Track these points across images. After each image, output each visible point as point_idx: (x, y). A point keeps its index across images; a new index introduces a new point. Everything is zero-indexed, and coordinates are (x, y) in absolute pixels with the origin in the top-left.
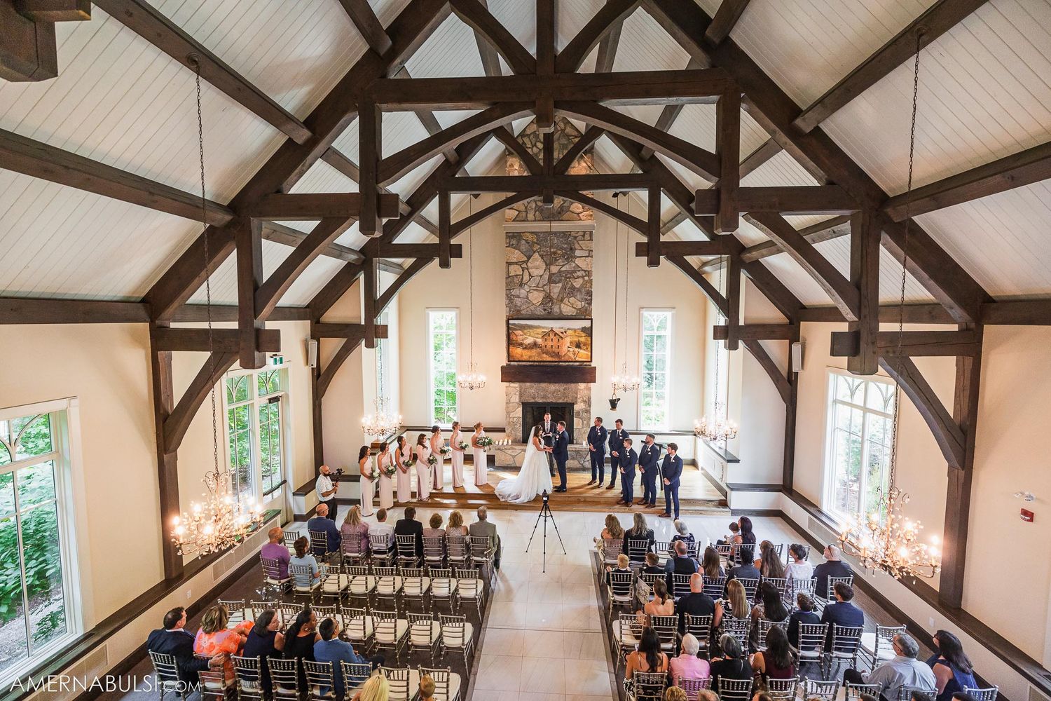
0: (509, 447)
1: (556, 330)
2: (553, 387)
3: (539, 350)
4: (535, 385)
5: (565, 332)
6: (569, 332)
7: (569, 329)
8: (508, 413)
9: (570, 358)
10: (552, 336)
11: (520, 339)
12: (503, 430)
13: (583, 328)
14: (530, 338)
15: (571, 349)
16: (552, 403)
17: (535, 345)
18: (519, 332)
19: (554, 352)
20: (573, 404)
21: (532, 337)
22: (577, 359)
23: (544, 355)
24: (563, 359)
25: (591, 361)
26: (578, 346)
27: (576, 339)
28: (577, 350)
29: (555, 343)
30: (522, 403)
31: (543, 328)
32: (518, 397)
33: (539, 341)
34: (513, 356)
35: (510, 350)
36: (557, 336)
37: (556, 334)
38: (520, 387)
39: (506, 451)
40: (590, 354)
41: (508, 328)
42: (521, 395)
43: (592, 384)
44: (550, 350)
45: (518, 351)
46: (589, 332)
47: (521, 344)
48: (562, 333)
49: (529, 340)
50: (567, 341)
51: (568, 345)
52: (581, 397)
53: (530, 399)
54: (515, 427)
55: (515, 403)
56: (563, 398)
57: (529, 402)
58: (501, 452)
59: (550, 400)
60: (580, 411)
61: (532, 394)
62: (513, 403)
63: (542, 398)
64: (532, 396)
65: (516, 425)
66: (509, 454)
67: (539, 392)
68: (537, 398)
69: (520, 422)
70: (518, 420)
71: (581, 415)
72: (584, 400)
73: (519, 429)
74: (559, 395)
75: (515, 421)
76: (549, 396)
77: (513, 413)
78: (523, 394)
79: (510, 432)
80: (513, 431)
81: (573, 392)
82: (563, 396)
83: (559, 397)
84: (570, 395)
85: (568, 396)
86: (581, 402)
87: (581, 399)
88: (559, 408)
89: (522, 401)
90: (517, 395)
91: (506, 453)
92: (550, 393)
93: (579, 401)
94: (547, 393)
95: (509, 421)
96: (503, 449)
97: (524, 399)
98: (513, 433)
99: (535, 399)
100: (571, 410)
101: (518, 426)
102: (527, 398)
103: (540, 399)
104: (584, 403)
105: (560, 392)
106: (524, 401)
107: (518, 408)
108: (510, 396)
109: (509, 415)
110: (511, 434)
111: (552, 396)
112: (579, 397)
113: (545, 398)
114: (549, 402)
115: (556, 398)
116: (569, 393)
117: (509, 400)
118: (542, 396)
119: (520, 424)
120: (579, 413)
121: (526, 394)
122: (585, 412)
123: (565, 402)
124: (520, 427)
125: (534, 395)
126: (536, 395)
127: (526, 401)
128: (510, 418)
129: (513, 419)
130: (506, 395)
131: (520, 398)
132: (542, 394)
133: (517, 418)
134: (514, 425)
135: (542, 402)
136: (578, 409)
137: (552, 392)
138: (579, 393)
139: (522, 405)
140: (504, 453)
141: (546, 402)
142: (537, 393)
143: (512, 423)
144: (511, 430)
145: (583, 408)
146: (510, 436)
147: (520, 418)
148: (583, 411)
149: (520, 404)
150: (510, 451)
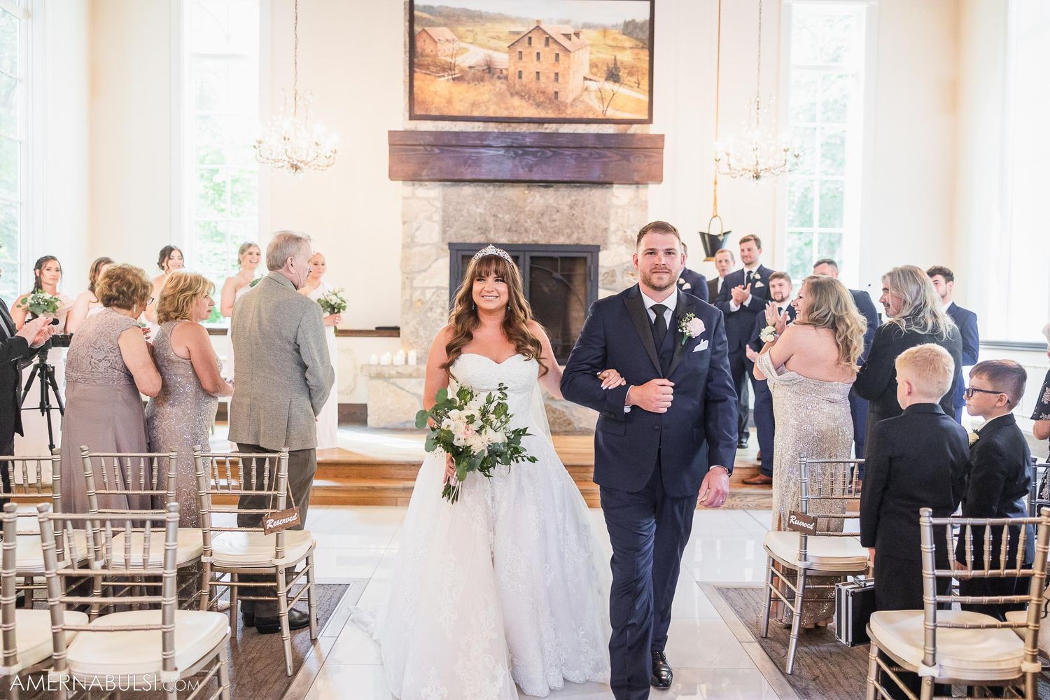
0: (408, 370)
1: (552, 29)
2: (538, 199)
3: (500, 86)
4: (489, 194)
5: (577, 34)
6: (587, 35)
7: (587, 26)
8: (408, 277)
9: (591, 109)
10: (538, 44)
11: (444, 53)
12: (394, 331)
13: (627, 24)
14: (472, 47)
15: (593, 86)
16: (535, 246)
17: (489, 69)
18: (441, 33)
19: (543, 93)
20: (595, 250)
21: (481, 46)
22: (611, 113)
23: (516, 101)
24: (569, 113)
25: (650, 120)
26: (613, 76)
27: (606, 56)
28: (609, 86)
29: (546, 65)
30: (451, 245)
31: (514, 21)
32: (437, 228)
33: (502, 59)
34: (423, 102)
35: (416, 83)
36: (553, 46)
37: (548, 40)
38: (445, 200)
39: (399, 382)
40: (646, 98)
41: (412, 20)
42: (446, 223)
43: (652, 188)
44: (533, 86)
45: (437, 90)
46: (646, 35)
47: (448, 68)
48: (568, 36)
49: (472, 57)
50: (581, 60)
51: (586, 71)
52: (620, 227)
53: (472, 232)
54: (428, 318)
55: (428, 246)
56: (568, 231)
57: (468, 241)
58: (386, 383)
59: (531, 237)
60: (616, 269)
61: (479, 220)
62: (424, 245)
63: (509, 231)
64: (479, 226)
65: (431, 309)
66: (411, 391)
67: (500, 213)
68: (493, 231)
69: (444, 301)
70: (438, 296)
71: (617, 280)
72: (626, 236)
73: (439, 322)
74: (557, 223)
75: (427, 299)
76: (526, 225)
77: (424, 274)
78: (453, 219)
79: (413, 332)
80: (421, 329)
81: (597, 215)
82: (568, 226)
83: (556, 226)
84: (586, 222)
85: (583, 224)
86: (619, 244)
87: (620, 234)
88: (557, 259)
89: (448, 240)
90: (436, 222)
91: (401, 388)
92: (532, 217)
93: (613, 238)
94: (522, 216)
95: (411, 299)
96: (391, 377)
97: (456, 234)
98: (421, 336)
99: (489, 232)
100: (592, 267)
101: (435, 312)
102: (464, 232)
103: (501, 234)
104: (629, 246)
105: (558, 214)
106: (454, 240)
107: (436, 260)
108: (415, 225)
109: (412, 280)
110: (417, 338)
111: (537, 226)
112: (612, 228)
113: (516, 231)
114: (528, 243)
115: (548, 232)
116: (585, 215)
117: (413, 237)
118: (508, 226)
119: (444, 308)
120: (613, 276)
121: (462, 218)
122: (630, 273)
123: (572, 243)
124: (442, 318)
125: (485, 221)
126: (491, 220)
127: (460, 240)
128: (413, 289)
129: (423, 293)
130: (404, 223)
131: (444, 232)
132: (507, 220)
133: (434, 290)
134: (426, 312)
135: (507, 242)
136: (611, 265)
137: (536, 214)
138: (612, 218)
139: (449, 251)
140: (395, 388)
141: (520, 243)
142: (494, 216)
143: (419, 304)
144: (417, 326)
145: (624, 261)
146: (415, 342)
147: (443, 288)
148: (626, 270)
149: (442, 249)
150: (413, 381)
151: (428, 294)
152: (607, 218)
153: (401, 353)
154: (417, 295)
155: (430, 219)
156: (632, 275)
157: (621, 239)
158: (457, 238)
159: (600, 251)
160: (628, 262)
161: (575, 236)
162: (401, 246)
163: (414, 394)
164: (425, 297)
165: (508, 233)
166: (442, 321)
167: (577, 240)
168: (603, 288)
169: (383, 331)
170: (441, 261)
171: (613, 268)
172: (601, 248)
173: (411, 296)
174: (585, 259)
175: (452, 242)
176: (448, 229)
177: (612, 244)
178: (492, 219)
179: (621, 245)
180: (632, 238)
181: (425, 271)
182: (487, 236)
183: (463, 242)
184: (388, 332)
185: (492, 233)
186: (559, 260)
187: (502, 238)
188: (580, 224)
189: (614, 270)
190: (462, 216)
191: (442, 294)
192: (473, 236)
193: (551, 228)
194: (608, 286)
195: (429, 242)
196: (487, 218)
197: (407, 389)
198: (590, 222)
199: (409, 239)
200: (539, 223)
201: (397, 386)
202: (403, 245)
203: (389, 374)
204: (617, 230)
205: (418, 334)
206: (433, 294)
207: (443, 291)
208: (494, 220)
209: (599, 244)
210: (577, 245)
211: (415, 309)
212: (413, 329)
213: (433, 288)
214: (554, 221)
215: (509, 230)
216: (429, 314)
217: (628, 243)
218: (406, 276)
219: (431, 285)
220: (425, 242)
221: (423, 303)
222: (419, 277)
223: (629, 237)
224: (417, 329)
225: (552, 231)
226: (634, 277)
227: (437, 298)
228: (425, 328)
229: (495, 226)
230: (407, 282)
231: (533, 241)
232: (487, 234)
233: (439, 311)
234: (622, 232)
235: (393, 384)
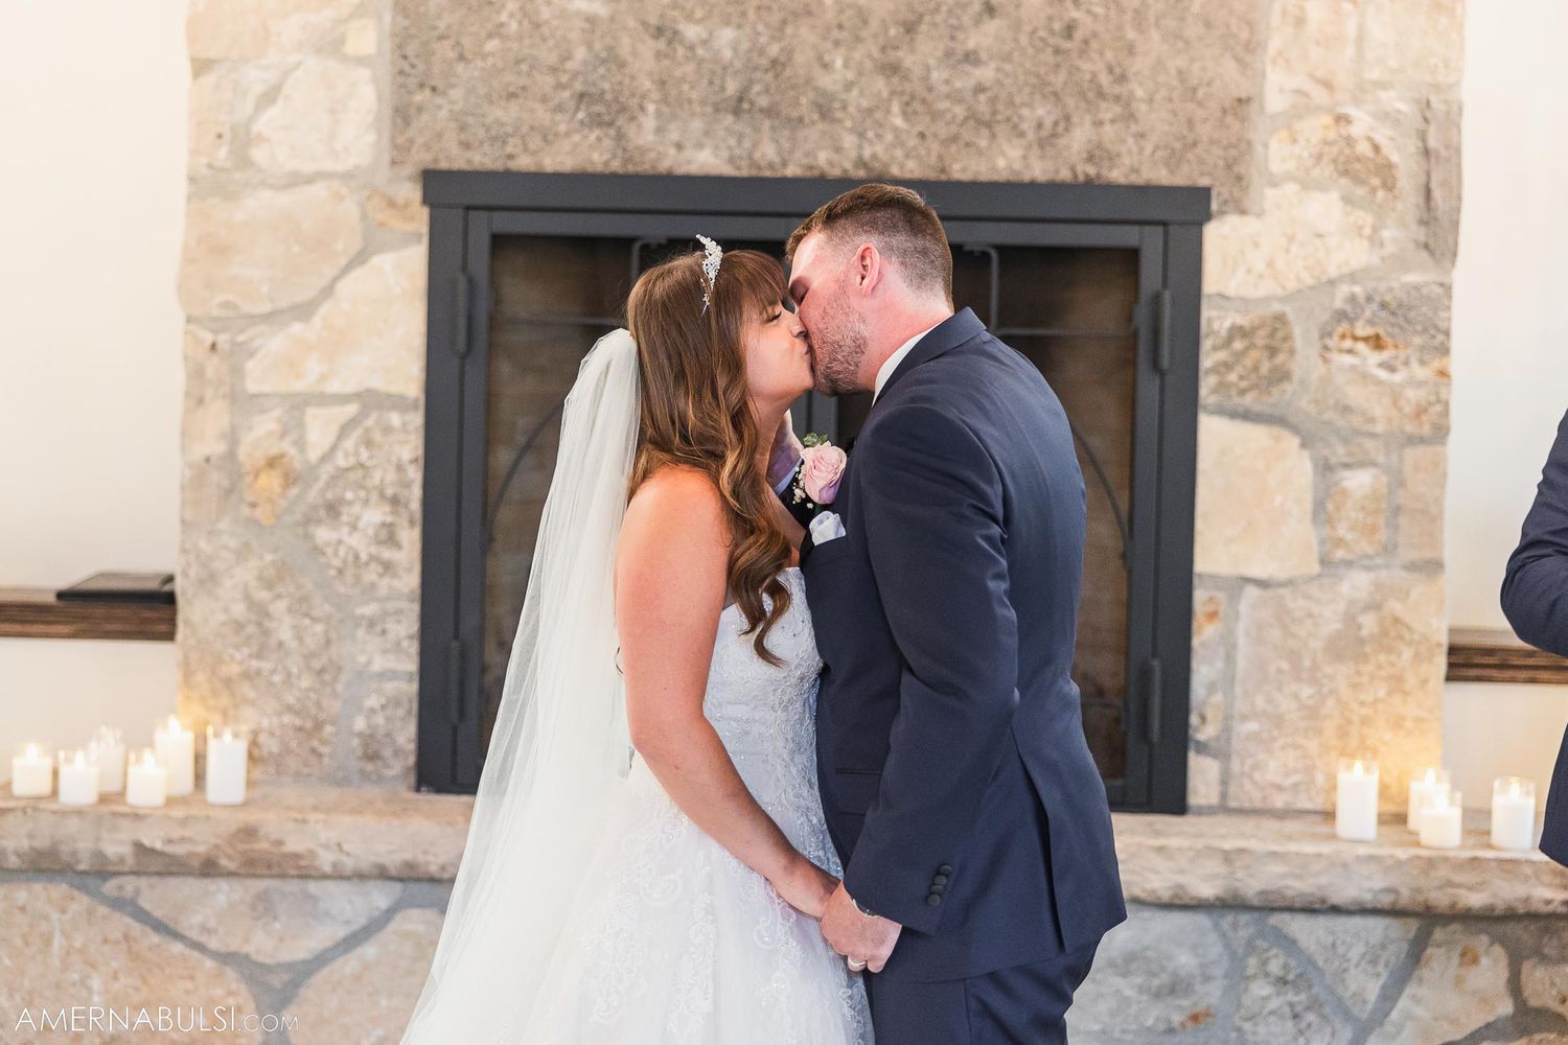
8: (220, 340)
20: (1180, 213)
32: (365, 95)
42: (414, 69)
52: (1320, 96)
53: (542, 115)
54: (318, 551)
55: (319, 190)
56: (1043, 111)
57: (524, 163)
58: (82, 902)
59: (849, 141)
60: (1291, 317)
61: (581, 53)
62: (296, 180)
63: (737, 112)
64: (578, 86)
65: (333, 509)
66: (213, 944)
67: (689, 18)
68: (651, 108)
69: (400, 468)
70: (369, 443)
71: (1297, 368)
72: (1350, 141)
73: (371, 575)
74: (985, 74)
75: (314, 455)
76: (826, 81)
77: (297, 328)
78: (445, 50)
79: (239, 626)
80: (279, 607)
81: (1193, 30)
82: (1042, 88)
83: (980, 89)
84: (1139, 65)
85: (1122, 78)
86: (1307, 185)
87: (1316, 128)
88: (985, 256)
89: (422, 158)
90: (360, 61)
91: (160, 927)
92: (858, 39)
93: (1278, 154)
94: (805, 36)
95: (231, 455)
96: (103, 871)
97: (463, 128)
98: (281, 644)
99: (633, 119)
100: (1167, 296)
101: (354, 527)
102: (505, 114)
103: (697, 125)
104: (1360, 191)
105: (992, 26)
106: (455, 158)
107: (360, 258)
108: (256, 79)
109: (241, 353)
110: (259, 655)
111: (880, 84)
112: (1275, 101)
113: (770, 112)
114: (836, 172)
115: (935, 116)
116: (1131, 34)
117: (241, 140)
118: (732, 87)
119: (395, 501)
120: (1272, 351)
121: (492, 45)
122: (1362, 330)
123: (1065, 175)
124: (387, 554)
125: (612, 59)
126: (643, 57)
127: (483, 159)
128: (243, 402)
129: (293, 427)
130: (201, 67)
131: (403, 115)
132: (727, 54)
133: (352, 409)
134: (308, 521)
135: (727, 170)
136: (1267, 288)
137: (874, 25)
138: (1275, 44)
139: (423, 214)
140: (136, 928)
141: (791, 171)
142: (659, 32)
143: (271, 481)
144: (263, 595)
145: (1333, 272)
146: (247, 676)
147: (398, 403)
148: (1341, 316)
149: (391, 204)
150: (223, 893)
151: (320, 430)
152: (1247, 51)
153: (175, 737)
154: (262, 434)
155: (331, 46)
156: (1376, 342)
157: (1319, 158)
158: (466, 146)
159: (1207, 216)
160: (1352, 277)
161: (1079, 138)
162: (182, 188)
163: (226, 958)
164: (301, 444)
165: (729, 119)
166: (388, 567)
167: (1090, 159)
168: (1220, 411)
169: (99, 610)
170: (384, 261)
171: (1277, 307)
172: (1214, 206)
173: (232, 437)
174: (1130, 257)
175: (444, 165)
176: (418, 98)
177: (1274, 182)
178: (649, 47)
179: (1320, 186)
180: (1377, 148)
181: (303, 311)
182: (620, 137)
183: (499, 166)
184: (121, 611)
185: (649, 122)
186: (994, 255)
187: (700, 146)
188: (1104, 79)
189: (1280, 319)
190: (498, 31)
191: (387, 430)
192: (548, 137)
193: (955, 97)
194: (1248, 400)
195: (329, 165)
196: (625, 47)
197: (194, 935)
198: (1159, 64)
199: (223, 152)
200: (892, 69)
201: (143, 916)
202: (192, 179)
203: (99, 855)
204: (1302, 108)
205: (266, 633)
206: (345, 430)
207: (395, 419)
208: (659, 55)
209: (1204, 182)
210: (1091, 188)
211: (253, 505)
212: (239, 610)
213: (342, 399)
214: (972, 58)
215: (739, 105)
216: (323, 534)
217: (1358, 180)
218: (209, 338)
219: (335, 387)
220: (308, 168)
221: (290, 479)
222: (275, 343)
223: (1363, 148)
224: (261, 612)
225: (960, 111)
226: (1385, 355)
227: (364, 454)
228: (301, 606)
229: (662, 83)
230: (213, 366)
231: (860, 163)
232: (620, 122)
233: (375, 516)
234: (1327, 120)
235: (119, 904)
